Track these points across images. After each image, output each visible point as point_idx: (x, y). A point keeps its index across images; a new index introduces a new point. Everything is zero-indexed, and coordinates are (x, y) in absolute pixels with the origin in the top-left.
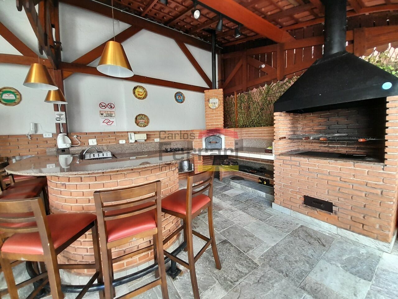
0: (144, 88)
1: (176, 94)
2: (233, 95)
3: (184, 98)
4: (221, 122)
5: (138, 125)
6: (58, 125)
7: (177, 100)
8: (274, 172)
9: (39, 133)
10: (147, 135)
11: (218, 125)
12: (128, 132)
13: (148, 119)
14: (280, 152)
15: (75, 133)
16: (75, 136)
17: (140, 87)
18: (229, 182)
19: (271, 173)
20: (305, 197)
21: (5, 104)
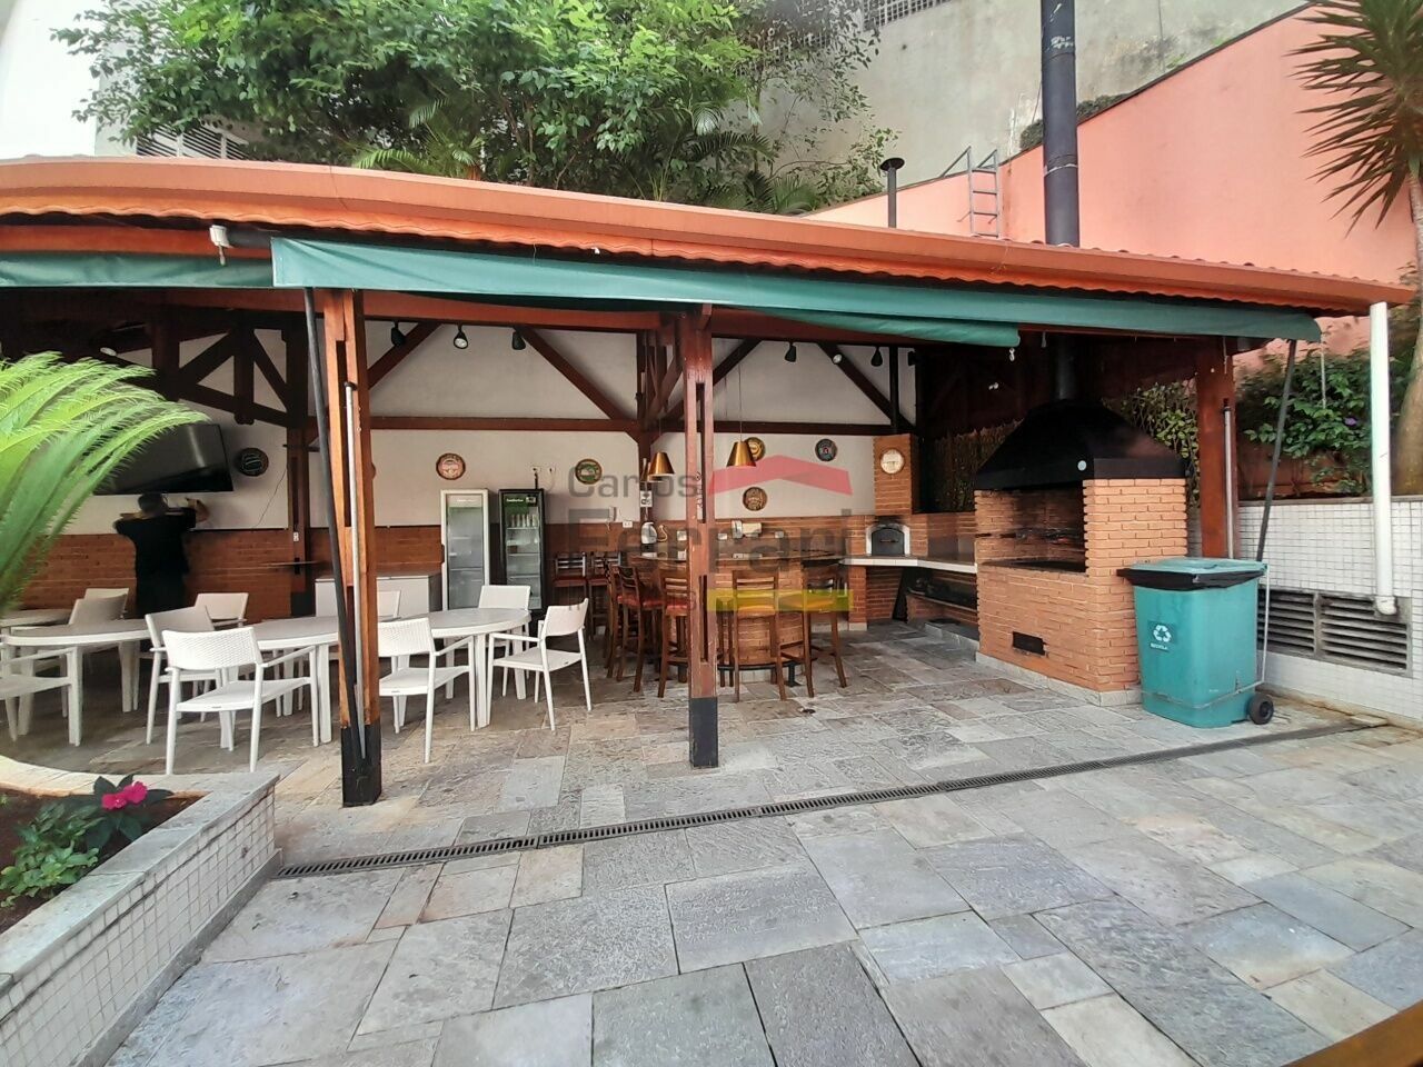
0: (759, 441)
1: (818, 445)
2: (946, 437)
3: (835, 449)
4: (907, 500)
5: (747, 506)
6: (642, 510)
7: (819, 456)
8: (979, 595)
9: (617, 521)
10: (763, 524)
11: (900, 506)
12: (731, 520)
13: (765, 495)
14: (984, 559)
15: (662, 522)
16: (661, 527)
17: (753, 439)
18: (924, 626)
19: (971, 601)
20: (1014, 633)
21: (584, 482)
